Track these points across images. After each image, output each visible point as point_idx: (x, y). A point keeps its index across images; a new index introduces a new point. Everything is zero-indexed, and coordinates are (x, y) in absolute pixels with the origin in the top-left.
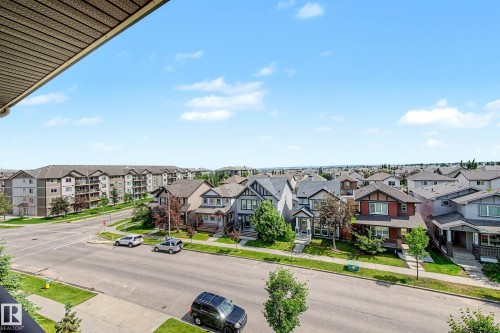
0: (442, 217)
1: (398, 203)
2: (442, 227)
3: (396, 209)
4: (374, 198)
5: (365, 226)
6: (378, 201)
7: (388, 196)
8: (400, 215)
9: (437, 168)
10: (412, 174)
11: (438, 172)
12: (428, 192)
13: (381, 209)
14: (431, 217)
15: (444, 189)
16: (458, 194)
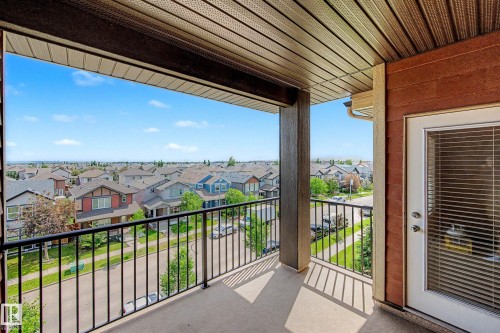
0: (149, 202)
1: (120, 195)
2: (150, 208)
3: (117, 201)
4: (98, 193)
5: (87, 222)
6: (101, 196)
7: (110, 190)
8: (121, 205)
9: (139, 165)
10: (121, 171)
11: (141, 168)
12: (141, 185)
13: (104, 202)
14: (143, 203)
15: (150, 181)
16: (160, 184)
